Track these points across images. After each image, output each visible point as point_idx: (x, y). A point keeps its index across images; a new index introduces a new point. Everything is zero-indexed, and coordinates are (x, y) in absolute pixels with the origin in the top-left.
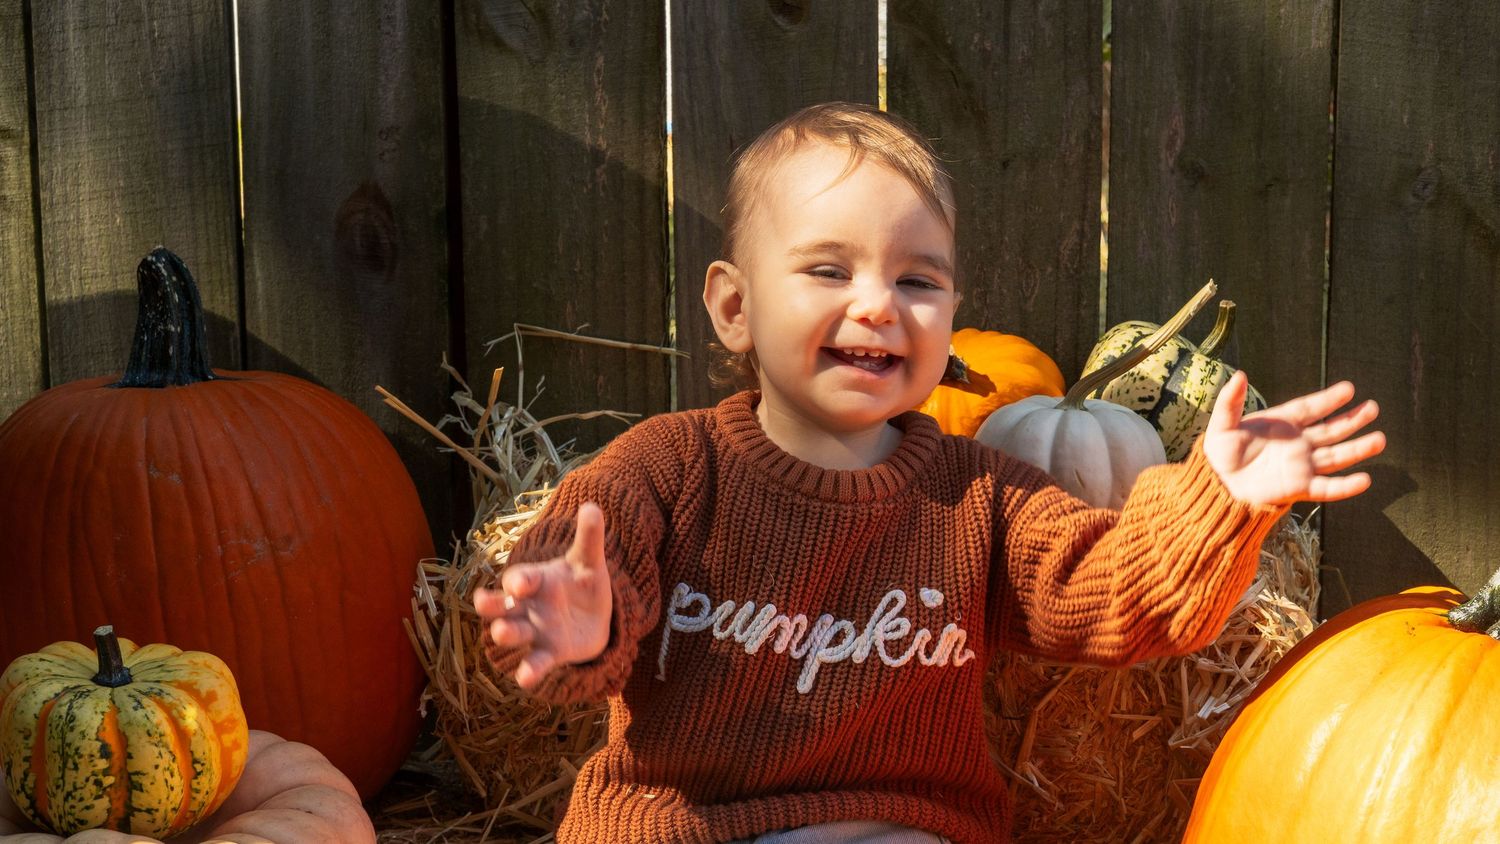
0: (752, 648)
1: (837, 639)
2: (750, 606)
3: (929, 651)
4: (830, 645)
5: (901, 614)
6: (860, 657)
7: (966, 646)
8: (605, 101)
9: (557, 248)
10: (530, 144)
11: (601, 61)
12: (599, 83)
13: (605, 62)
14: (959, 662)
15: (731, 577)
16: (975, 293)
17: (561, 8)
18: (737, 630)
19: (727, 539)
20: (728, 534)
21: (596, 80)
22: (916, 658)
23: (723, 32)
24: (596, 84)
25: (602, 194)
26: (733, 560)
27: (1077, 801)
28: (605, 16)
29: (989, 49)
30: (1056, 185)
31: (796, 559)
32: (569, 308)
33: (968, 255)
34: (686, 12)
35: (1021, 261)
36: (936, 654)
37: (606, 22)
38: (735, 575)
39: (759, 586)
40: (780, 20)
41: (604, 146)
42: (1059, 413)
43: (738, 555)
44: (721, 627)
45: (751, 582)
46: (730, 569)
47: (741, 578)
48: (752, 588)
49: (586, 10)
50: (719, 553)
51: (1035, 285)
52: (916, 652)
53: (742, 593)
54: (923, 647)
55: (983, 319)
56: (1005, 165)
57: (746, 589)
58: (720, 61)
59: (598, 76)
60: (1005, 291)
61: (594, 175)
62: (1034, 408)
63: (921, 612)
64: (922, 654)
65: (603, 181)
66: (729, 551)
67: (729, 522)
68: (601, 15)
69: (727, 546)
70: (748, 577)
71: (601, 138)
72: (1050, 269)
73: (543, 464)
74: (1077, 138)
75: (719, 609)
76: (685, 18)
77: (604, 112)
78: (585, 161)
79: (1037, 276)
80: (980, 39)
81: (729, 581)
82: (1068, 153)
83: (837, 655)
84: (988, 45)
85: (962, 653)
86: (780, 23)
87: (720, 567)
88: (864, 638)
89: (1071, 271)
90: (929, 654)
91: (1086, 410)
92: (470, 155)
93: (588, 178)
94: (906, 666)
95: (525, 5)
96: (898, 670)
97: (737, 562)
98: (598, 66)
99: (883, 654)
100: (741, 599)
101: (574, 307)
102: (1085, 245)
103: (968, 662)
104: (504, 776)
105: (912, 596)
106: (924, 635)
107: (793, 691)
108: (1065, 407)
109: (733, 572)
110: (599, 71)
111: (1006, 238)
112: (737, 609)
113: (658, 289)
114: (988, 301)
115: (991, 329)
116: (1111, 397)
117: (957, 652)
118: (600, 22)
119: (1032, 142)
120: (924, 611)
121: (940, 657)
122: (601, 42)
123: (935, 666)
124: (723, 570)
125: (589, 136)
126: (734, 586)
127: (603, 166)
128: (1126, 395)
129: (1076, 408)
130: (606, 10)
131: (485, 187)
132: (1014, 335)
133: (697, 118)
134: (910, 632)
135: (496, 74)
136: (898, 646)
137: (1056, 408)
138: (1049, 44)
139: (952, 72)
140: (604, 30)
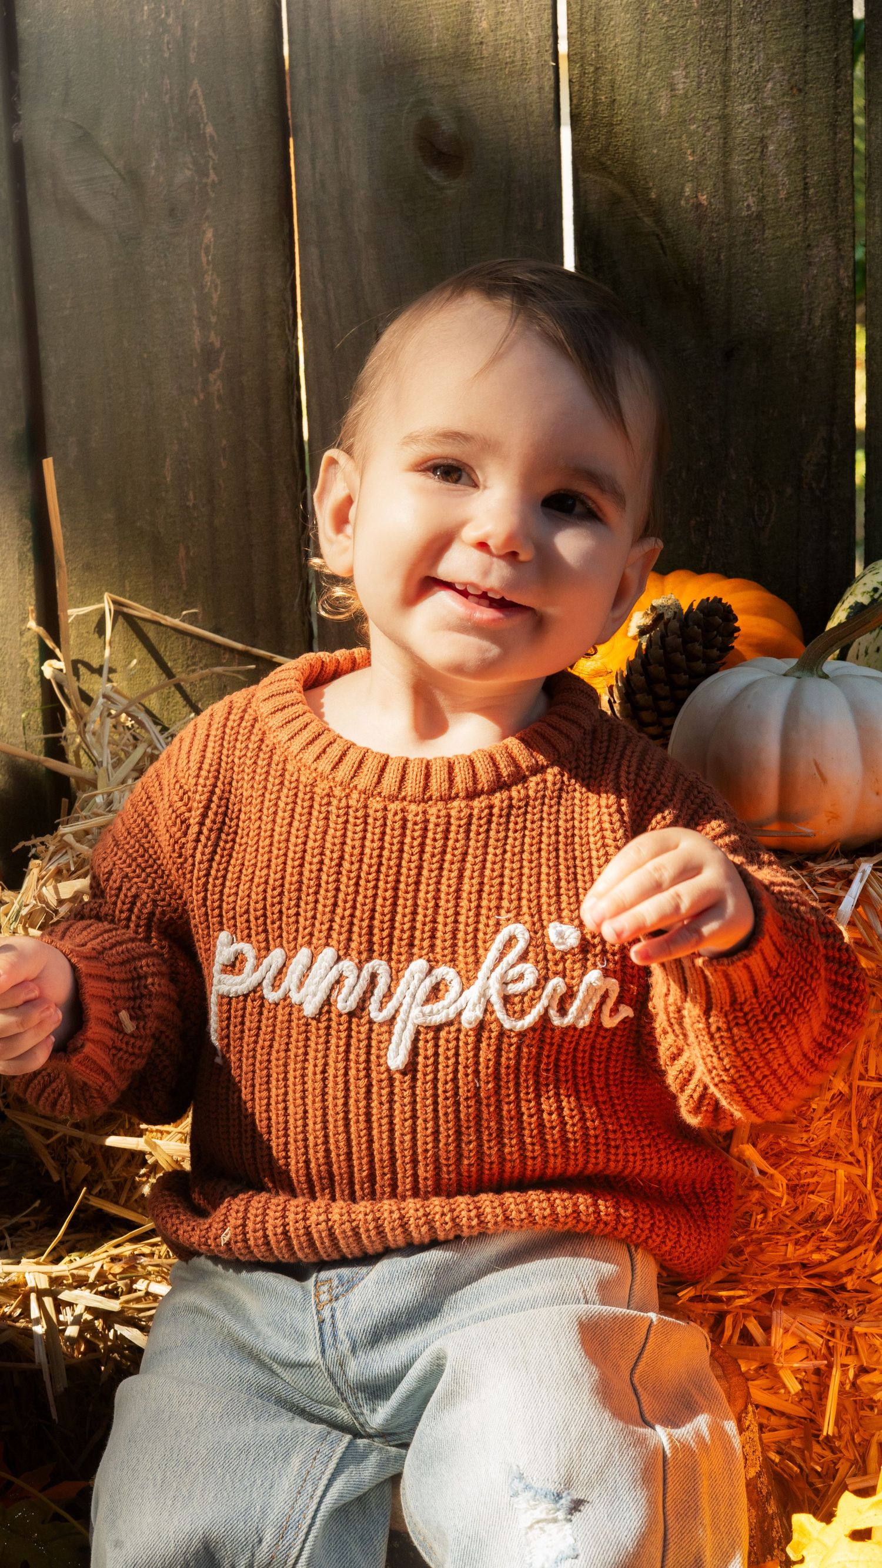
0: (310, 1009)
1: (435, 992)
2: (304, 954)
3: (563, 1006)
4: (427, 1001)
5: (523, 958)
6: (470, 1017)
7: (620, 1000)
8: (216, 286)
9: (165, 477)
10: (126, 344)
11: (209, 234)
12: (208, 263)
13: (214, 236)
14: (609, 1022)
15: (275, 916)
16: (693, 522)
17: (157, 168)
18: (293, 988)
19: (268, 867)
20: (269, 860)
21: (204, 260)
22: (545, 1018)
23: (362, 192)
24: (205, 264)
25: (217, 407)
26: (276, 893)
27: (813, 1193)
28: (213, 176)
29: (705, 203)
30: (796, 380)
31: (357, 884)
32: (182, 552)
33: (684, 475)
34: (314, 168)
35: (751, 480)
36: (573, 1010)
37: (214, 185)
38: (281, 912)
39: (313, 925)
40: (435, 175)
41: (218, 344)
42: (790, 683)
43: (282, 885)
44: (273, 985)
45: (301, 920)
46: (273, 905)
47: (288, 917)
48: (305, 928)
49: (189, 169)
50: (258, 885)
51: (771, 511)
52: (546, 1010)
53: (292, 937)
54: (555, 1003)
55: (704, 556)
56: (728, 355)
57: (297, 931)
58: (360, 231)
59: (207, 254)
60: (732, 520)
61: (206, 382)
62: (758, 676)
63: (550, 956)
64: (553, 1013)
65: (219, 390)
66: (271, 882)
67: (271, 844)
68: (207, 176)
69: (268, 875)
70: (298, 914)
71: (212, 334)
72: (789, 491)
73: (145, 752)
74: (823, 318)
75: (266, 962)
76: (314, 174)
77: (216, 300)
78: (195, 365)
79: (773, 500)
80: (692, 191)
81: (273, 923)
82: (810, 338)
83: (440, 1012)
84: (703, 199)
85: (614, 1011)
86: (434, 178)
87: (260, 905)
88: (473, 993)
89: (818, 493)
90: (563, 1011)
91: (825, 676)
92: (52, 360)
93: (199, 387)
94: (533, 1029)
95: (112, 165)
96: (522, 1035)
97: (281, 894)
98: (206, 241)
99: (500, 1014)
100: (292, 945)
101: (188, 552)
102: (835, 457)
103: (624, 1021)
104: (82, 1154)
105: (536, 933)
106: (556, 984)
107: (383, 1069)
108: (797, 674)
109: (277, 908)
110: (207, 248)
111: (732, 451)
112: (288, 958)
113: (292, 527)
114: (710, 533)
115: (714, 570)
116: (857, 657)
117: (606, 1009)
118: (206, 185)
119: (764, 325)
120: (554, 953)
121: (577, 1015)
122: (209, 211)
123: (573, 1027)
124: (265, 908)
125: (198, 333)
126: (280, 928)
127: (217, 371)
128: (877, 655)
129: (812, 674)
130: (214, 169)
131: (73, 402)
132: (744, 577)
133: (333, 305)
134: (538, 981)
135: (80, 256)
136: (522, 1002)
137: (785, 675)
138: (783, 195)
139: (658, 235)
140: (212, 195)
